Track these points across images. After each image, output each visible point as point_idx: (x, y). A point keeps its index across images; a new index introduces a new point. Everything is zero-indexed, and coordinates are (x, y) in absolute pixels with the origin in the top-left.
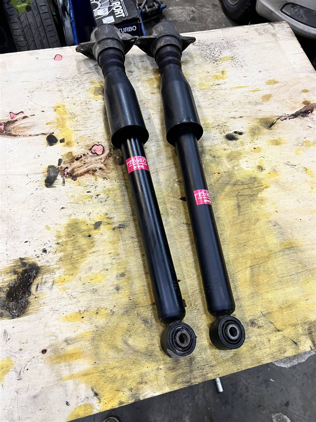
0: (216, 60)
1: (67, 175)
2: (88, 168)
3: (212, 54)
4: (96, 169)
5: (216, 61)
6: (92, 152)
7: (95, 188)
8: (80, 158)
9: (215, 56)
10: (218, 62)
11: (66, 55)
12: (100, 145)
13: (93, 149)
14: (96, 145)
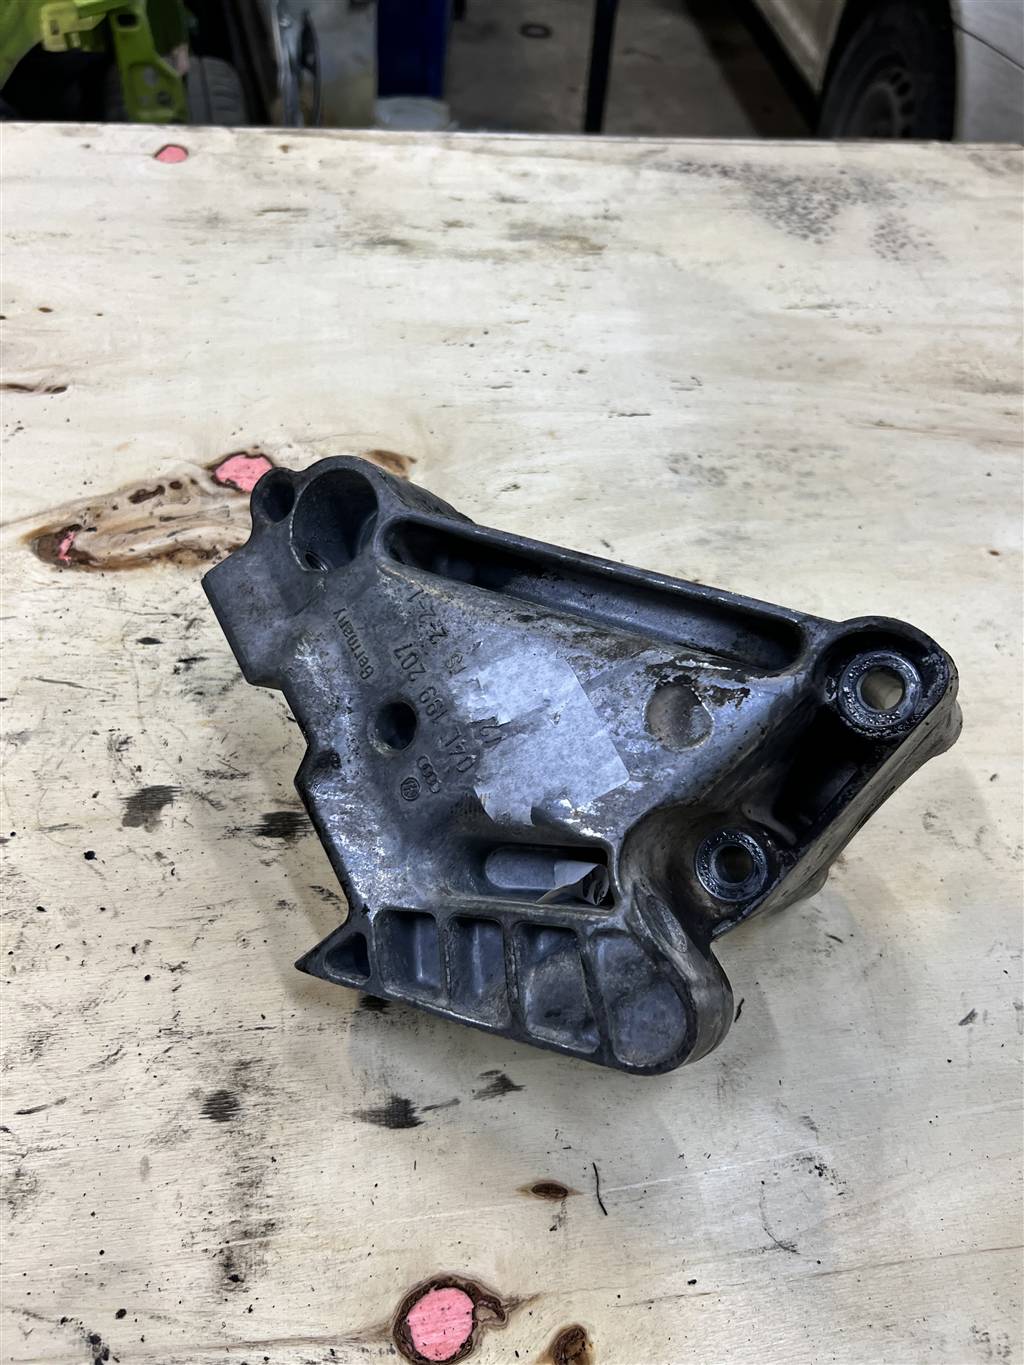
0: (814, 227)
1: (67, 559)
2: (180, 537)
3: (800, 210)
4: (218, 547)
5: (814, 232)
6: (215, 480)
7: (188, 628)
8: (154, 494)
9: (812, 217)
10: (821, 236)
11: (208, 149)
12: (262, 455)
13: (223, 466)
14: (243, 456)
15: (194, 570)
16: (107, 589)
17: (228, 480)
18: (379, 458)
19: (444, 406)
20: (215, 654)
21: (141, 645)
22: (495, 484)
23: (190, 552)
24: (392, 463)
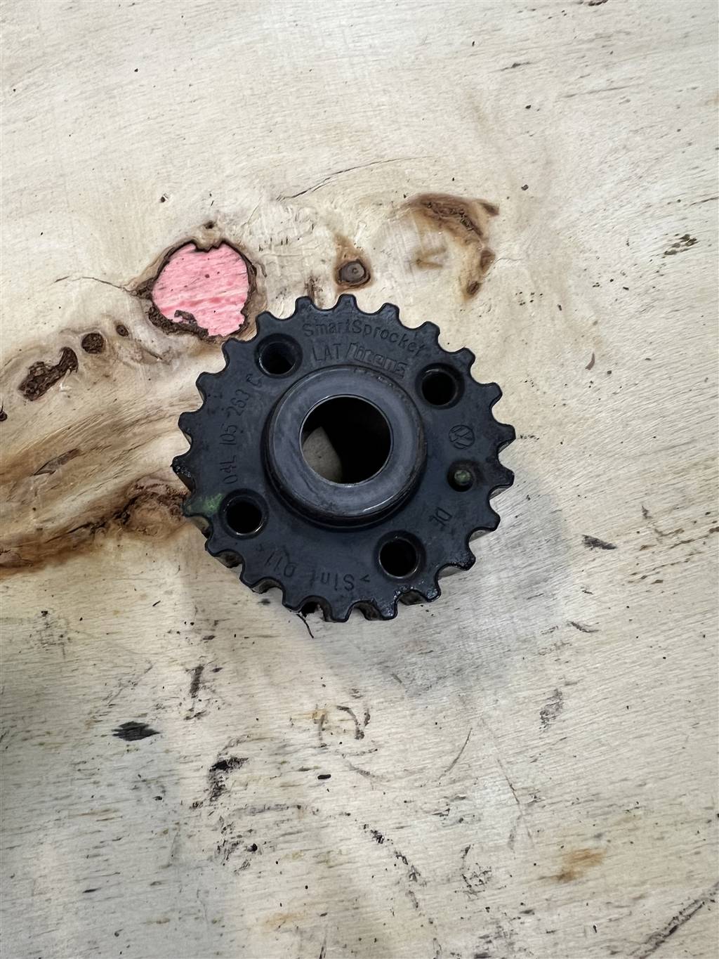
12: (224, 242)
13: (161, 280)
14: (192, 247)
15: (173, 545)
16: (32, 616)
17: (179, 313)
18: (430, 212)
19: (515, 65)
20: (254, 747)
21: (123, 743)
22: (652, 241)
23: (154, 502)
24: (455, 221)
